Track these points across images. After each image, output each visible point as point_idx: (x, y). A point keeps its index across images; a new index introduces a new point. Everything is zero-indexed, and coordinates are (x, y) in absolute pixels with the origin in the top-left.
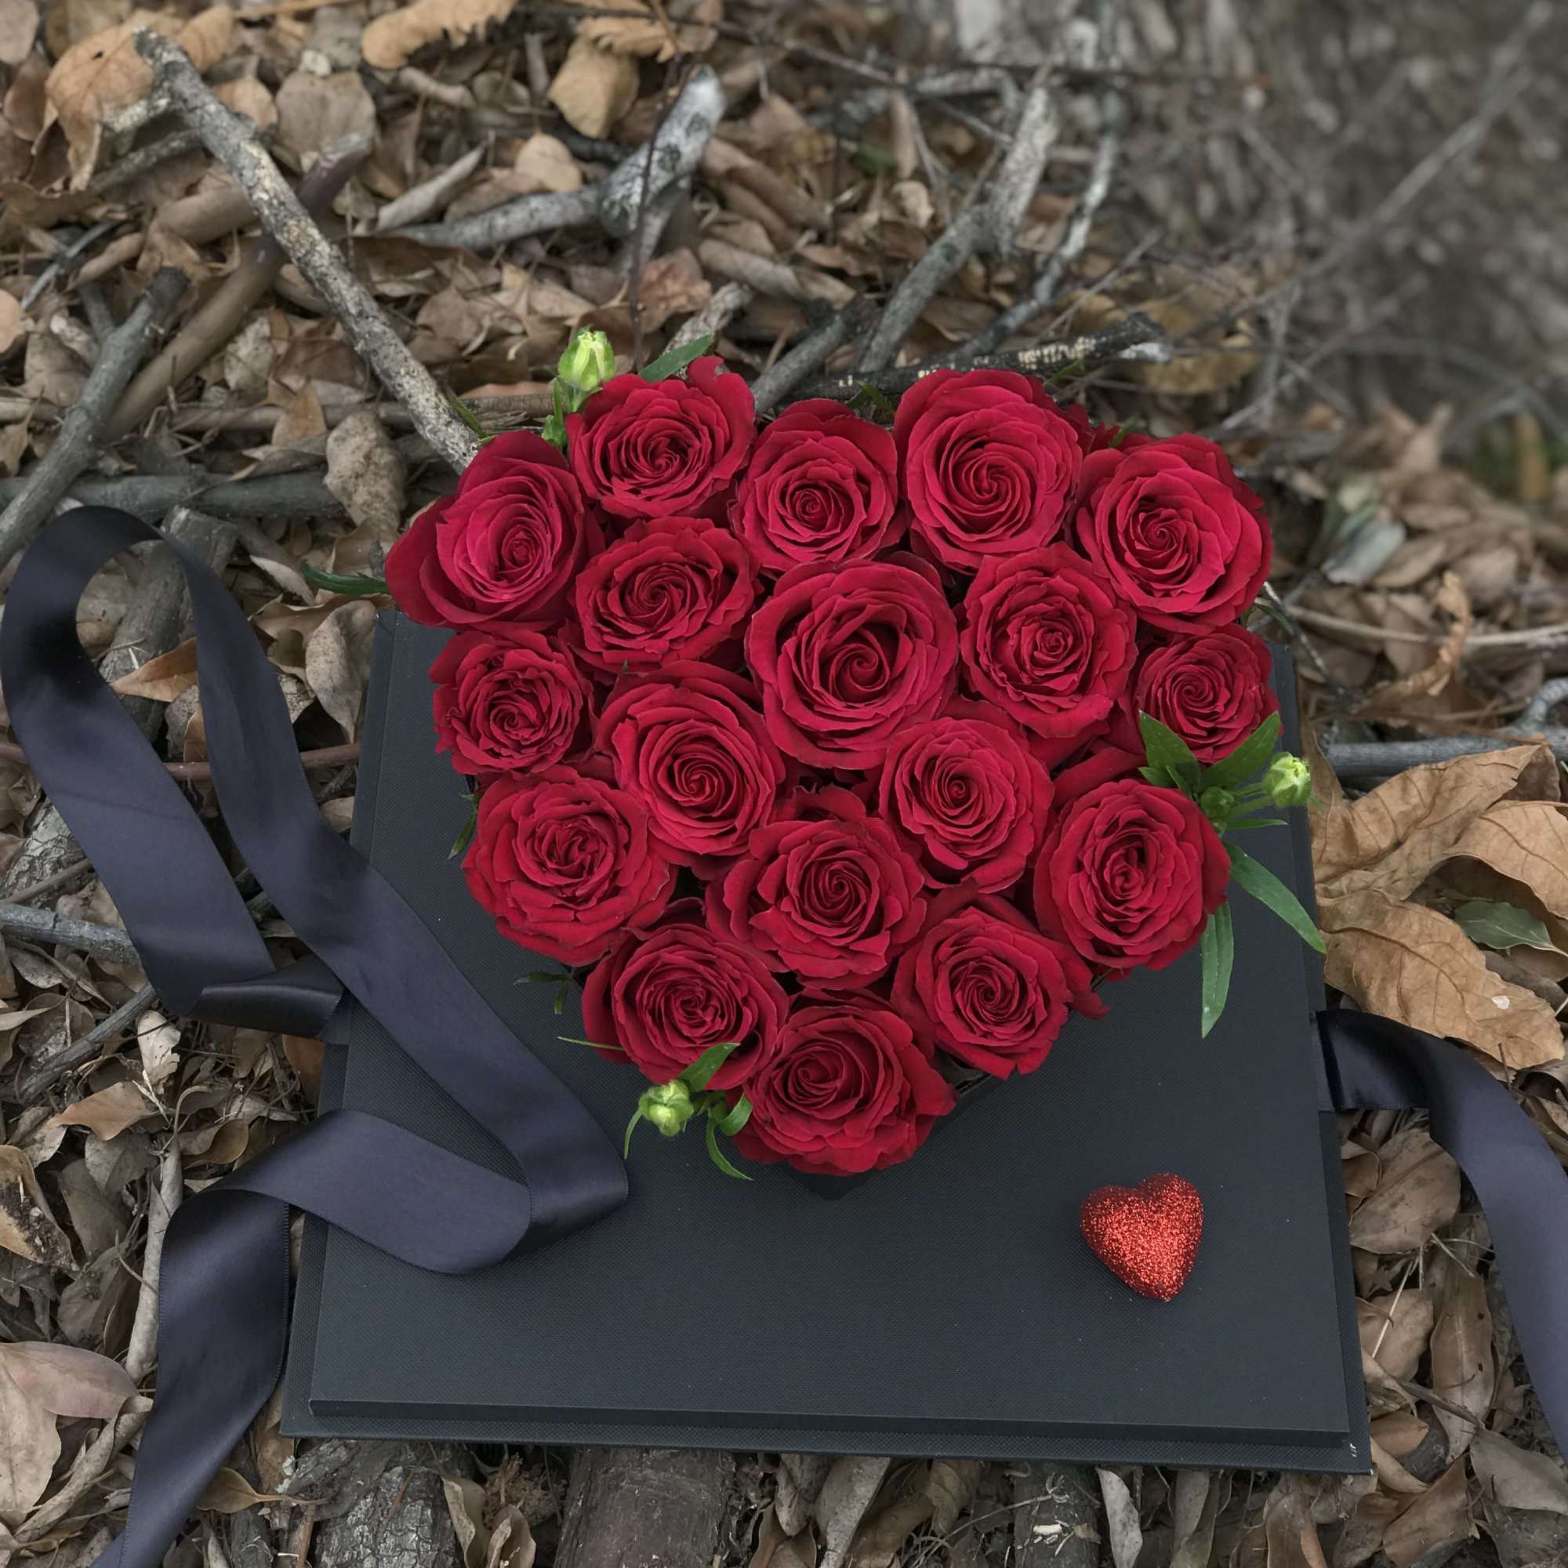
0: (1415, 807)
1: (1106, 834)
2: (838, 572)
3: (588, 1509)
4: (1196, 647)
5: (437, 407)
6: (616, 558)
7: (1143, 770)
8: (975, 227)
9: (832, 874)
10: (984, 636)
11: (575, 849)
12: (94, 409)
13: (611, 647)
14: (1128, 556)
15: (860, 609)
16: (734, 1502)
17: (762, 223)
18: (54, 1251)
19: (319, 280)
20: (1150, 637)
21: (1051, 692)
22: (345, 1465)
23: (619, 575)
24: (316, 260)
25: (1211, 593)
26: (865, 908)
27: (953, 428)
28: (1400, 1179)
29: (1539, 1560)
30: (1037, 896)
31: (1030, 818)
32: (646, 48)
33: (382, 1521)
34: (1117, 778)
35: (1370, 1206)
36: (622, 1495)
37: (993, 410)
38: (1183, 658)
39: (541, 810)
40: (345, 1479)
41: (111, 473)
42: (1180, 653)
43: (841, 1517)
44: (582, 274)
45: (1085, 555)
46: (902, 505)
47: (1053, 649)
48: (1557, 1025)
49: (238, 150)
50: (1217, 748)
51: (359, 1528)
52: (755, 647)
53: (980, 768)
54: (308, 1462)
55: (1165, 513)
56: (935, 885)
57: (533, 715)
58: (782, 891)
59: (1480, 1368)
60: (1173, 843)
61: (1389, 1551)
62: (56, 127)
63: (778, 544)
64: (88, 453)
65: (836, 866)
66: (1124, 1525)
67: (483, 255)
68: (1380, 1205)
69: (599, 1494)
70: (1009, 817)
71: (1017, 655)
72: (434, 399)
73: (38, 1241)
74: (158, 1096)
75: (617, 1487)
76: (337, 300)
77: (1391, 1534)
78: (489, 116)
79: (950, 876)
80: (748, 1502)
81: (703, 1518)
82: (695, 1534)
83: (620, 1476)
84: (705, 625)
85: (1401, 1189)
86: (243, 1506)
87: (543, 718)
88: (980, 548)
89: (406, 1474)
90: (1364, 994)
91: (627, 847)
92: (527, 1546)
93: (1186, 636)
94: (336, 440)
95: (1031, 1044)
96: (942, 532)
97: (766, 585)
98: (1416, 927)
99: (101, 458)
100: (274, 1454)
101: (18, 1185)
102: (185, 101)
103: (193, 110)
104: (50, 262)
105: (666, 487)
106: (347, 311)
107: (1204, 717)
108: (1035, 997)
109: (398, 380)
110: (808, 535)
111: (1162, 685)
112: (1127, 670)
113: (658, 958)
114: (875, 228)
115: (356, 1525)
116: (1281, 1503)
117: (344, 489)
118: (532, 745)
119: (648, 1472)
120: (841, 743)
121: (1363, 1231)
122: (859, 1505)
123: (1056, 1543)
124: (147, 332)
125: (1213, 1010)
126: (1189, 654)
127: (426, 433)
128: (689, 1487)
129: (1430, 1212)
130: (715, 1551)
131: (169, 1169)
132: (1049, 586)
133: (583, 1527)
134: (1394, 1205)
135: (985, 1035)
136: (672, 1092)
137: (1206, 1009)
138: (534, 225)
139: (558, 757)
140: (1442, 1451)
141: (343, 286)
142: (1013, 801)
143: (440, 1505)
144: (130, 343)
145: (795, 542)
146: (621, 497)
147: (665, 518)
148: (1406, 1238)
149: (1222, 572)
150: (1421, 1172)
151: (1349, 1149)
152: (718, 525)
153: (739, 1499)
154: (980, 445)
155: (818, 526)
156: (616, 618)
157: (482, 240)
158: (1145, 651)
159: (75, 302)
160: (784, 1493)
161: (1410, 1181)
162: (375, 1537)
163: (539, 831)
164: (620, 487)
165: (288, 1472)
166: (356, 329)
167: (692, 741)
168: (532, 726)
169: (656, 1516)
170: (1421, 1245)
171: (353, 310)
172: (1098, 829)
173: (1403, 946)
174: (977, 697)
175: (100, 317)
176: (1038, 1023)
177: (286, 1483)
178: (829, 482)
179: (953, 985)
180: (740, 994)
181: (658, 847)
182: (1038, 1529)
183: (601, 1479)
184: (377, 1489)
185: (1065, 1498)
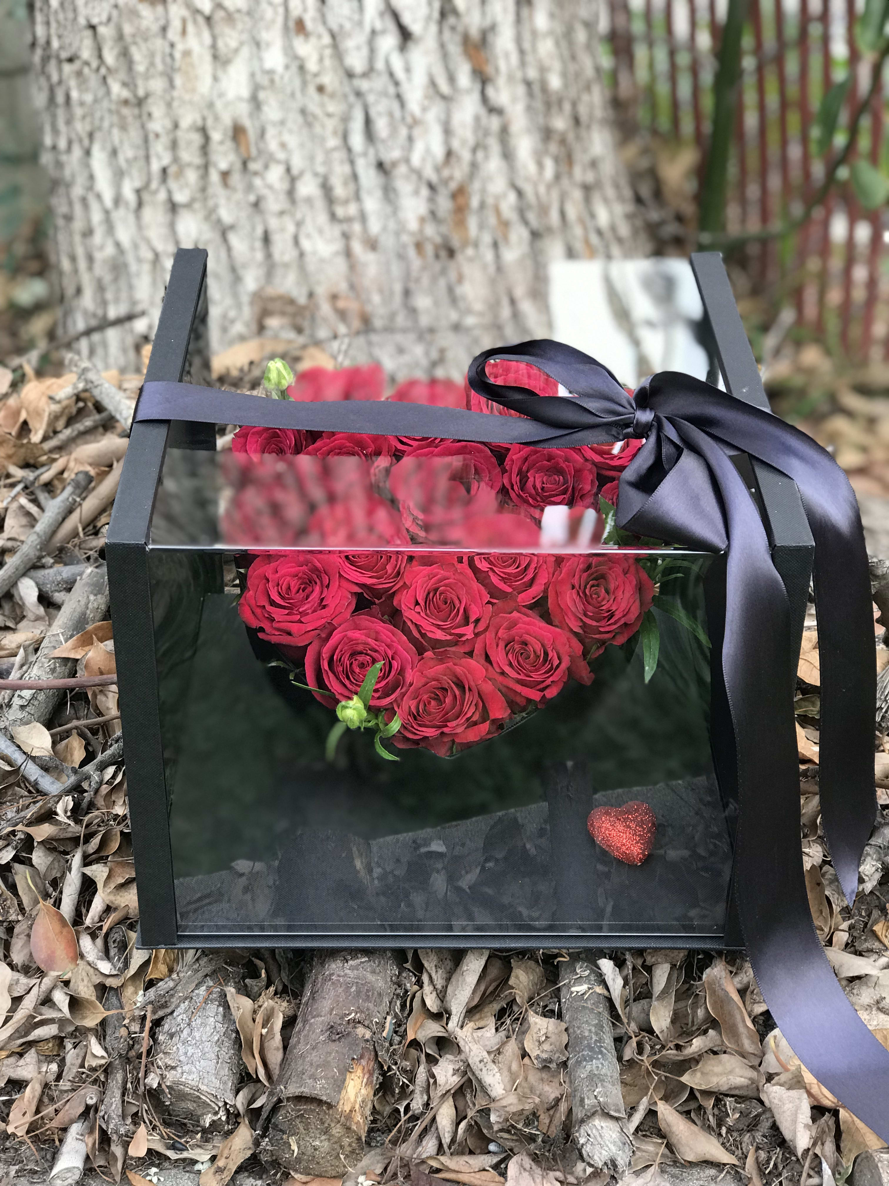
1: (586, 571)
2: (436, 447)
9: (441, 593)
10: (515, 479)
12: (41, 533)
16: (398, 991)
18: (8, 912)
21: (552, 503)
22: (172, 989)
26: (458, 610)
29: (866, 1010)
30: (550, 605)
31: (545, 567)
33: (194, 1012)
36: (333, 983)
39: (282, 571)
40: (172, 995)
41: (49, 565)
43: (458, 996)
47: (552, 483)
49: (119, 402)
51: (181, 1017)
54: (152, 991)
56: (494, 600)
59: (822, 911)
60: (622, 575)
62: (25, 423)
64: (37, 553)
65: (443, 589)
69: (319, 985)
70: (533, 566)
71: (534, 487)
74: (68, 818)
75: (330, 980)
79: (501, 595)
81: (380, 997)
82: (375, 1001)
83: (333, 974)
89: (208, 990)
91: (328, 586)
92: (278, 1017)
95: (551, 679)
99: (43, 557)
102: (92, 382)
103: (96, 387)
104: (19, 482)
108: (552, 655)
112: (593, 493)
113: (346, 635)
115: (179, 1015)
116: (712, 973)
119: (347, 971)
122: (469, 988)
123: (585, 994)
124: (70, 499)
125: (650, 669)
128: (371, 978)
130: (388, 1014)
131: (77, 860)
132: (549, 453)
135: (526, 675)
136: (355, 702)
137: (647, 668)
143: (228, 1006)
144: (62, 504)
153: (400, 988)
158: (602, 484)
159: (33, 497)
160: (427, 988)
162: (190, 1019)
163: (280, 583)
165: (140, 999)
169: (352, 990)
175: (46, 498)
176: (554, 667)
177: (138, 1004)
179: (507, 652)
180: (390, 653)
181: (345, 584)
182: (573, 989)
183: (320, 977)
184: (192, 998)
185: (587, 973)
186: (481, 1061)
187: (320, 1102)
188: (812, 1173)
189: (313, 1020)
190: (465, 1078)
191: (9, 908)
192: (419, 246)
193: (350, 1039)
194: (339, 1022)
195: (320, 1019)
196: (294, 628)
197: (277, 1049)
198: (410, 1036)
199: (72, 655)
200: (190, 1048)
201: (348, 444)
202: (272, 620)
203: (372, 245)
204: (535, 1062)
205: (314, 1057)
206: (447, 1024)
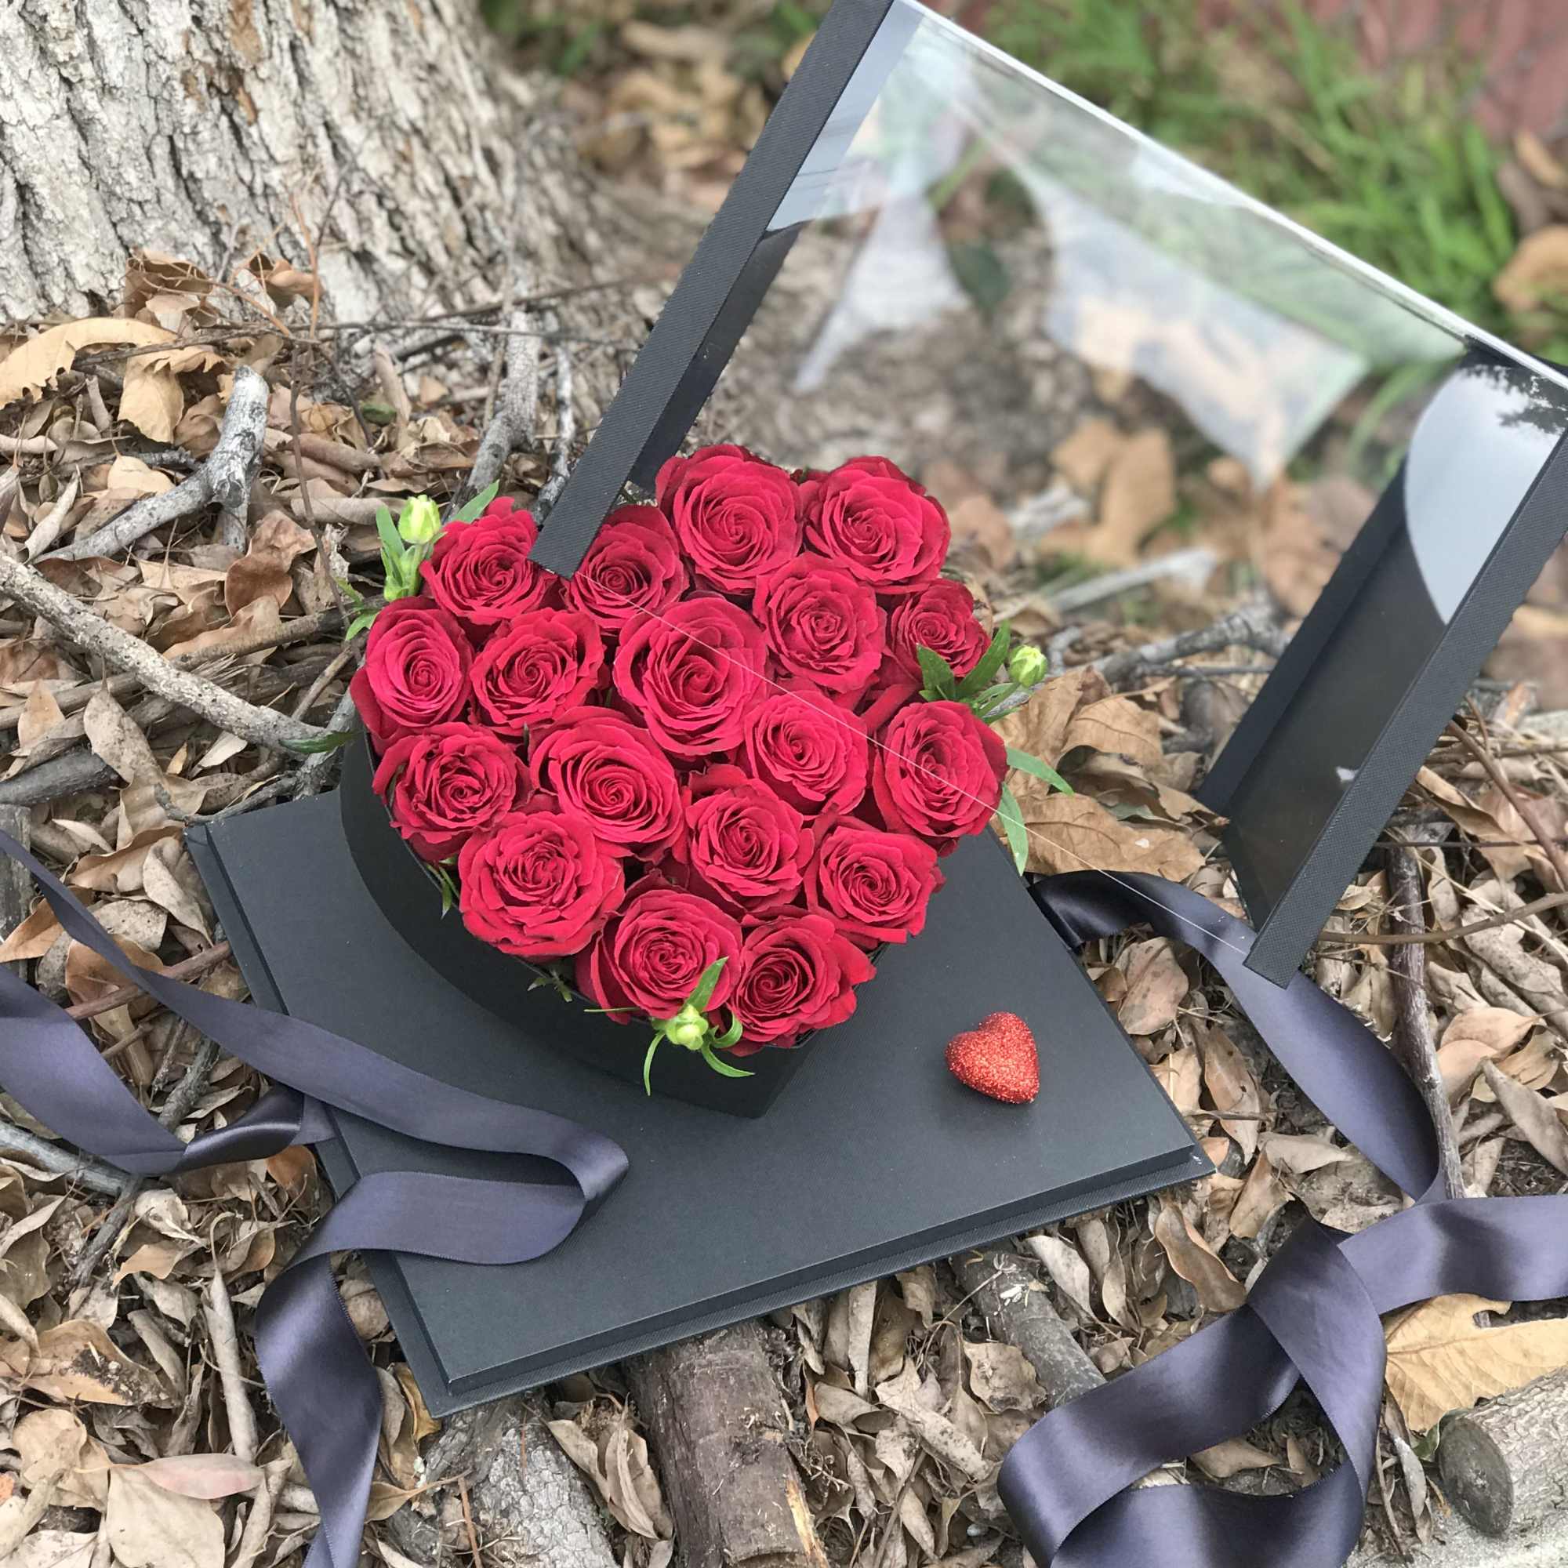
0: (1017, 737)
1: (915, 745)
3: (674, 1400)
4: (922, 599)
5: (164, 665)
6: (495, 652)
7: (921, 693)
8: (506, 428)
9: (742, 829)
10: (777, 633)
11: (540, 869)
13: (510, 717)
14: (853, 549)
15: (682, 640)
16: (776, 1361)
17: (322, 477)
18: (140, 1391)
19: (27, 595)
20: (888, 603)
21: (837, 658)
22: (467, 1444)
23: (501, 664)
24: (19, 580)
25: (918, 559)
26: (771, 848)
27: (699, 496)
28: (1140, 977)
29: (1335, 1205)
30: (882, 804)
31: (857, 750)
32: (193, 365)
33: (518, 1469)
34: (906, 703)
35: (1128, 1003)
36: (699, 1379)
37: (723, 474)
38: (916, 610)
39: (509, 849)
40: (473, 1453)
42: (913, 607)
43: (855, 1343)
44: (199, 552)
45: (827, 556)
46: (687, 560)
47: (827, 629)
48: (1191, 844)
50: (963, 665)
51: (503, 1482)
52: (623, 683)
53: (808, 725)
54: (435, 1456)
55: (865, 514)
56: (809, 818)
57: (476, 785)
58: (712, 852)
59: (1244, 1089)
60: (960, 737)
61: (1236, 1234)
63: (606, 611)
65: (742, 823)
66: (1068, 1266)
67: (119, 557)
68: (1135, 999)
69: (679, 1385)
70: (842, 755)
71: (805, 639)
72: (159, 661)
73: (123, 1388)
74: (190, 1232)
75: (692, 1375)
76: (48, 606)
77: (1233, 1220)
78: (71, 454)
79: (815, 808)
80: (786, 1357)
81: (762, 1375)
82: (763, 1388)
83: (691, 1367)
84: (578, 679)
85: (1145, 984)
86: (397, 1507)
87: (485, 783)
88: (750, 573)
89: (520, 1433)
90: (1052, 867)
91: (578, 857)
92: (639, 1444)
93: (912, 594)
94: (90, 717)
95: (915, 910)
96: (717, 570)
97: (611, 643)
98: (1067, 809)
100: (403, 1462)
101: (89, 1351)
105: (511, 594)
106: (61, 613)
107: (945, 647)
108: (907, 876)
109: (123, 654)
110: (624, 599)
111: (910, 631)
112: (883, 628)
113: (637, 925)
114: (416, 455)
115: (499, 1481)
116: (1161, 1220)
117: (112, 754)
118: (485, 804)
119: (709, 1356)
120: (709, 736)
121: (1131, 1021)
122: (866, 1330)
123: (1023, 1298)
125: (1022, 853)
126: (919, 606)
127: (160, 688)
128: (744, 1356)
129: (1172, 992)
131: (217, 1290)
132: (809, 584)
133: (678, 1413)
134: (1145, 996)
135: (882, 913)
136: (691, 1013)
137: (1017, 857)
138: (154, 523)
139: (509, 806)
140: (1239, 1158)
141: (50, 594)
142: (841, 742)
143: (556, 1445)
145: (617, 607)
146: (480, 613)
147: (519, 616)
148: (1162, 1016)
149: (921, 542)
150: (1153, 968)
151: (1094, 973)
152: (557, 609)
153: (779, 1356)
154: (719, 503)
155: (627, 592)
156: (508, 696)
157: (114, 547)
158: (890, 611)
160: (805, 1343)
161: (1148, 977)
162: (519, 1482)
163: (512, 865)
164: (477, 604)
165: (421, 1469)
166: (73, 624)
167: (598, 767)
168: (476, 792)
169: (731, 1382)
170: (1173, 1017)
171: (66, 610)
172: (910, 741)
173: (1066, 824)
174: (789, 675)
176: (915, 894)
177: (423, 1478)
178: (627, 559)
179: (846, 888)
180: (701, 935)
181: (606, 848)
182: (1003, 1295)
183: (674, 1376)
184: (503, 1451)
185: (1013, 1268)
186: (942, 1433)
187: (779, 1555)
188: (1386, 1455)
189: (701, 1441)
190: (921, 1458)
191: (138, 1385)
192: (186, 80)
193: (768, 1454)
194: (741, 1434)
195: (714, 1437)
196: (553, 929)
197: (651, 1487)
198: (813, 1417)
199: (22, 955)
200: (543, 1523)
201: (536, 639)
202: (521, 926)
203: (106, 90)
204: (991, 1406)
205: (738, 1493)
206: (853, 1385)
